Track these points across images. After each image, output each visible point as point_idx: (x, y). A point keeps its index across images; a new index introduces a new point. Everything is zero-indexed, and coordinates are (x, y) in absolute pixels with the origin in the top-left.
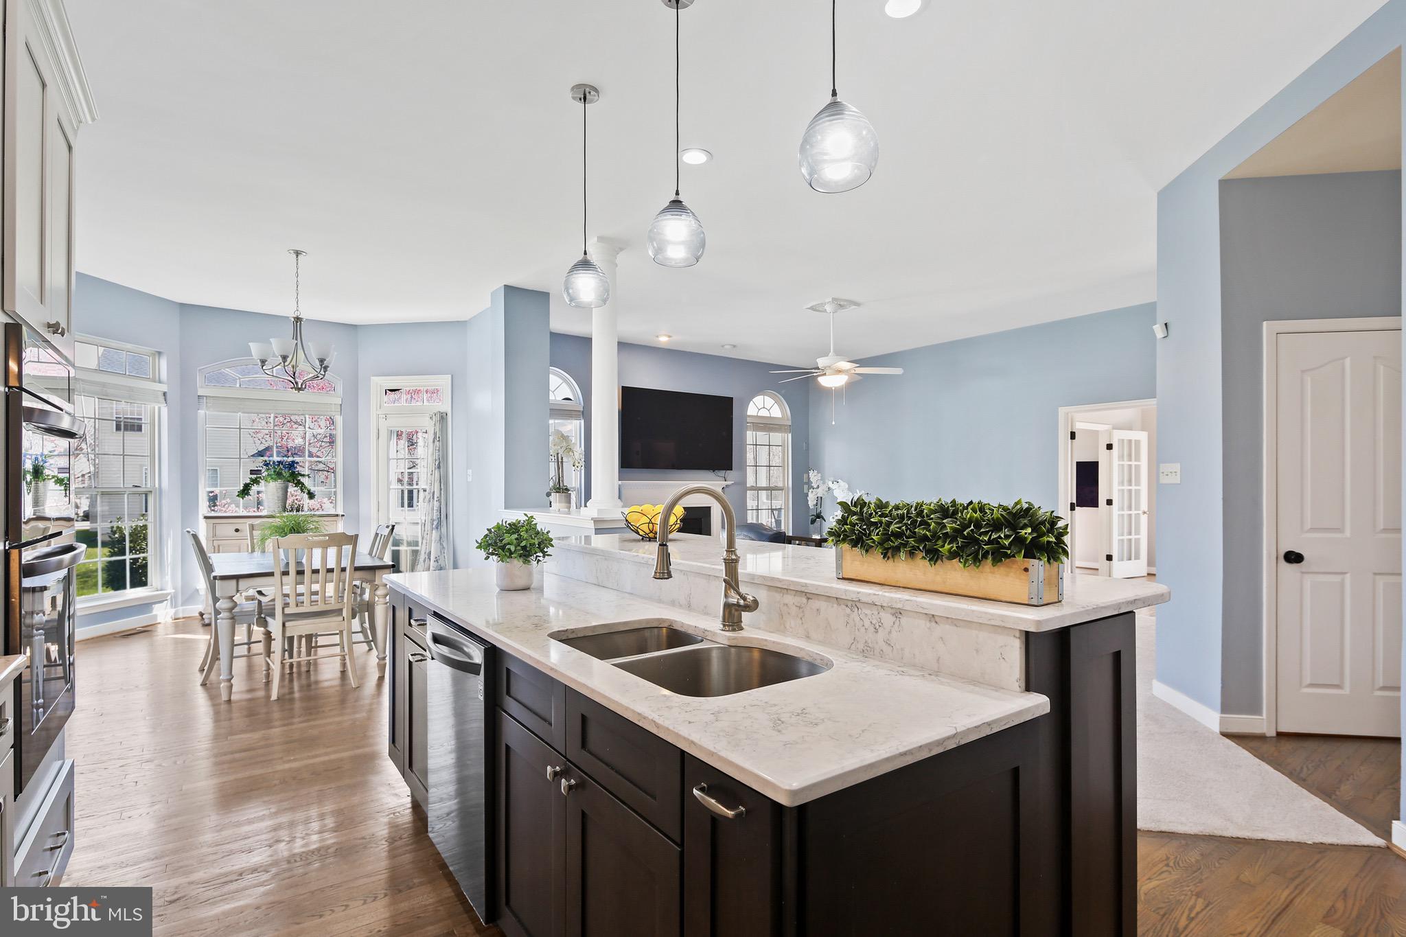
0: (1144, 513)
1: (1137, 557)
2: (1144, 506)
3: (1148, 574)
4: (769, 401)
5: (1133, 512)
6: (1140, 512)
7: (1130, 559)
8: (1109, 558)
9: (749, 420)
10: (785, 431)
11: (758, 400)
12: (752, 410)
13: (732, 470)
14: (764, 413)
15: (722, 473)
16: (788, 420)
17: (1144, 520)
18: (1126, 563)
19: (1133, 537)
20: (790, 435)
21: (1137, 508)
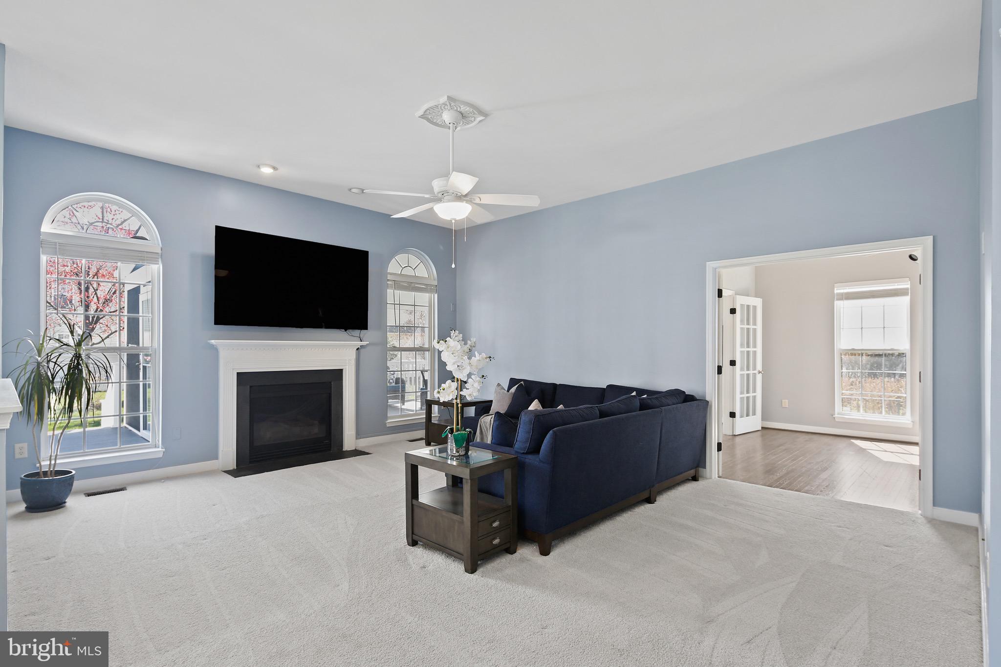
0: (760, 372)
1: (754, 414)
2: (759, 367)
3: (762, 428)
4: (414, 261)
5: (751, 372)
6: (756, 372)
7: (748, 415)
8: (733, 415)
9: (389, 277)
10: (431, 291)
11: (401, 258)
12: (393, 268)
13: (367, 329)
14: (408, 272)
15: (356, 332)
16: (434, 280)
17: (759, 377)
18: (745, 419)
19: (751, 395)
20: (436, 296)
21: (754, 369)
